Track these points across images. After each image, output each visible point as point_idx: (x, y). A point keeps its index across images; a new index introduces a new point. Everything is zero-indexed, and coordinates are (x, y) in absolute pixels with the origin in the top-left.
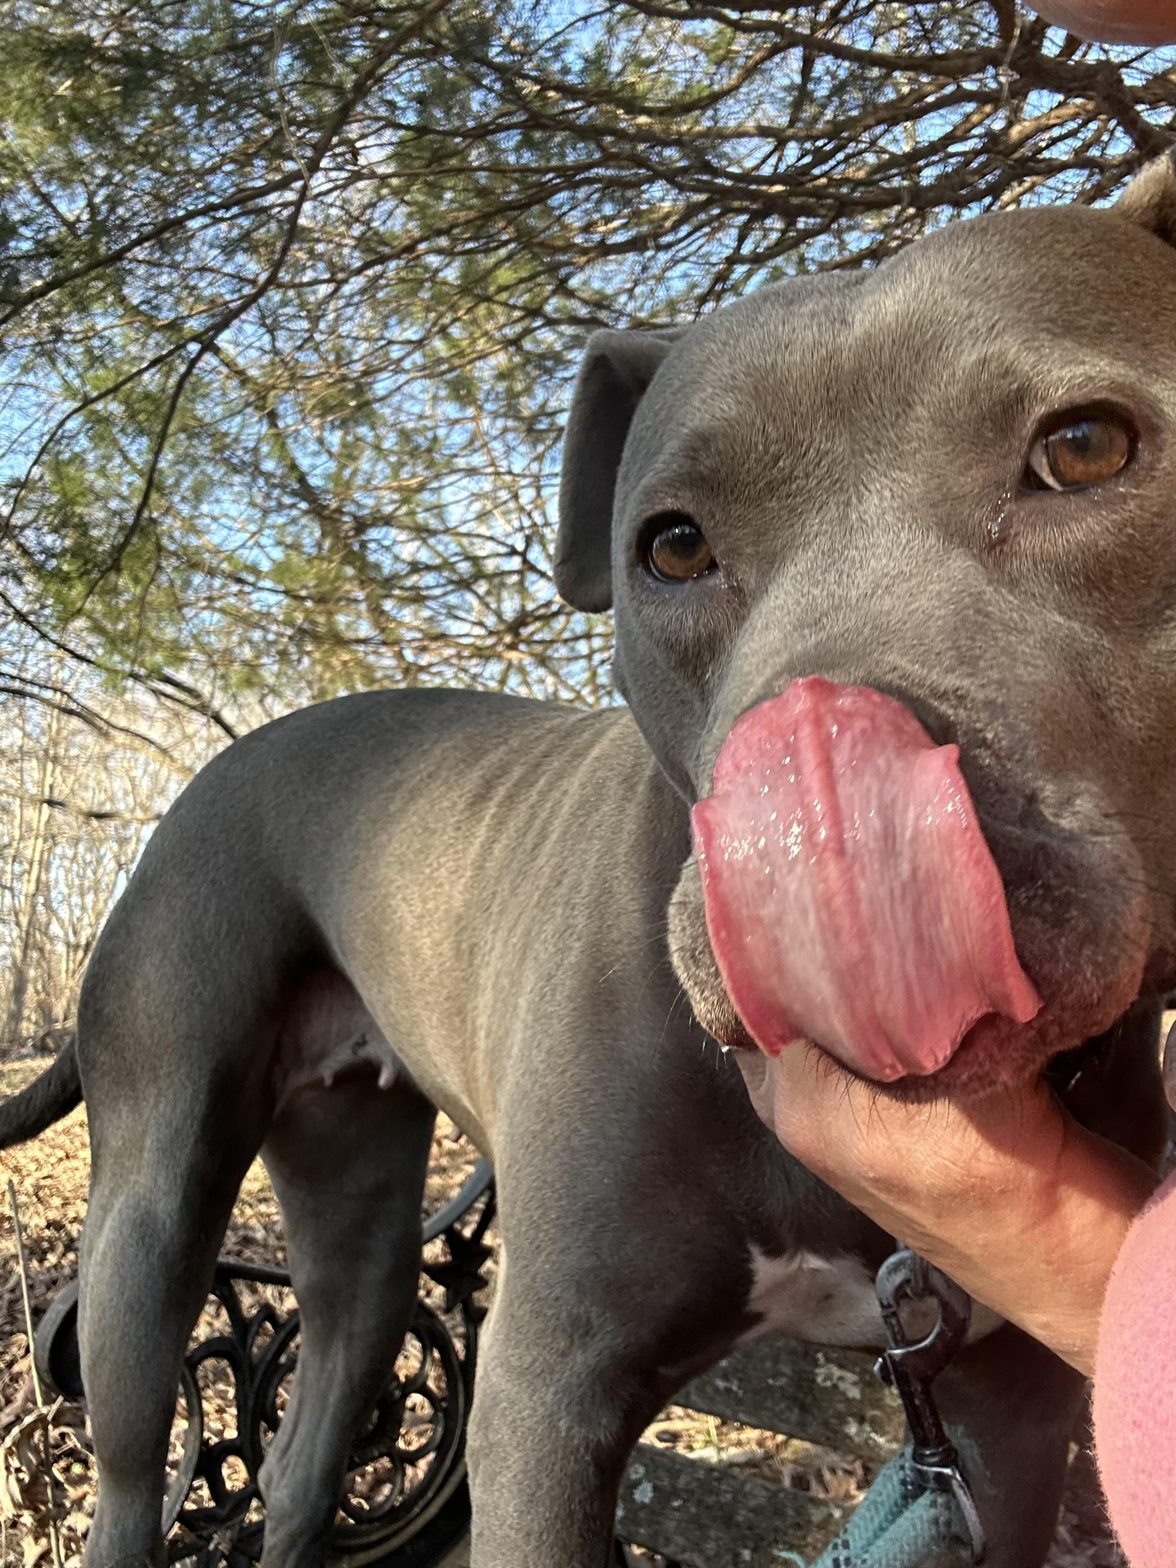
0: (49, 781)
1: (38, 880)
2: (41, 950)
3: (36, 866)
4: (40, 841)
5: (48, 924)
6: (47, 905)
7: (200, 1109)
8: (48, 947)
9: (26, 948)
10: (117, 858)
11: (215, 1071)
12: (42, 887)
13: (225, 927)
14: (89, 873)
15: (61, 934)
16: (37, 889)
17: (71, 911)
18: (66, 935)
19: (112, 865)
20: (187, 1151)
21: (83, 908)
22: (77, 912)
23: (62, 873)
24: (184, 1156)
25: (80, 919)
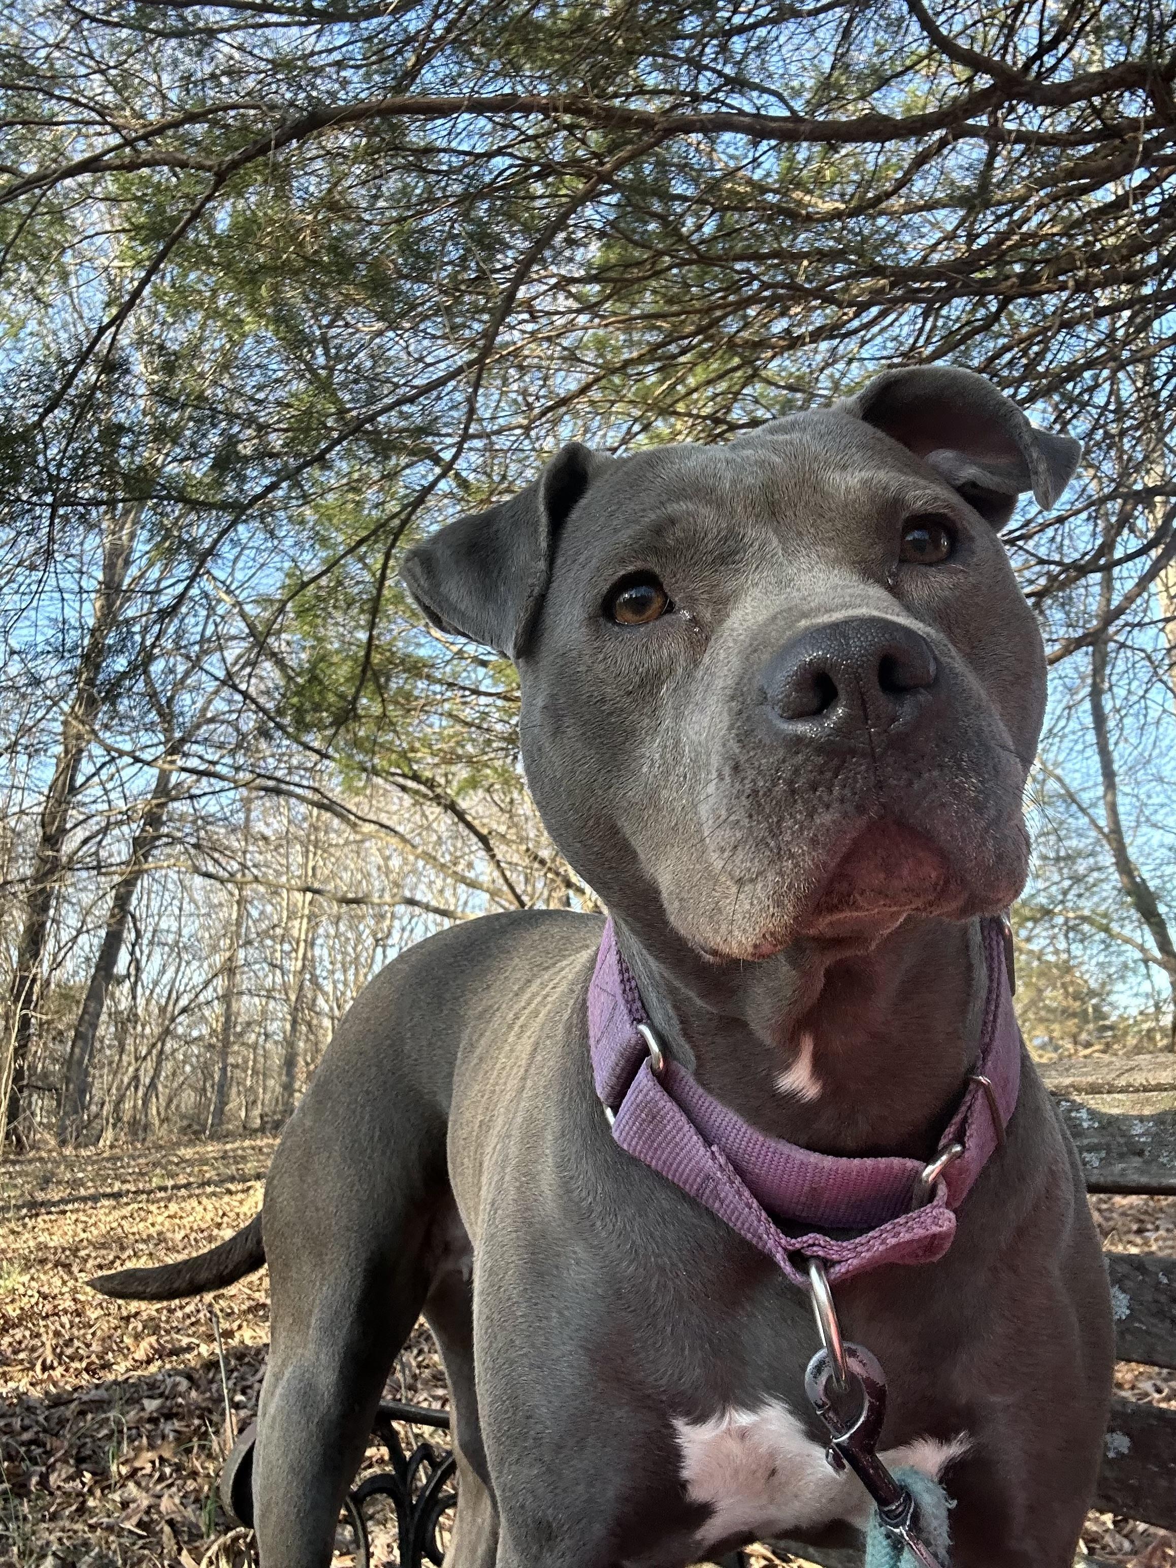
0: (311, 864)
1: (305, 958)
2: (309, 1024)
3: (302, 944)
4: (305, 921)
5: (314, 1000)
6: (314, 980)
7: (355, 1295)
8: (315, 1022)
9: (294, 1023)
10: (374, 934)
11: (369, 1260)
12: (309, 964)
13: (377, 1134)
14: (350, 950)
15: (327, 1009)
16: (304, 966)
17: (335, 987)
18: (331, 1009)
19: (370, 941)
20: (345, 1331)
21: (345, 984)
22: (340, 986)
23: (325, 952)
24: (342, 1335)
25: (343, 993)
